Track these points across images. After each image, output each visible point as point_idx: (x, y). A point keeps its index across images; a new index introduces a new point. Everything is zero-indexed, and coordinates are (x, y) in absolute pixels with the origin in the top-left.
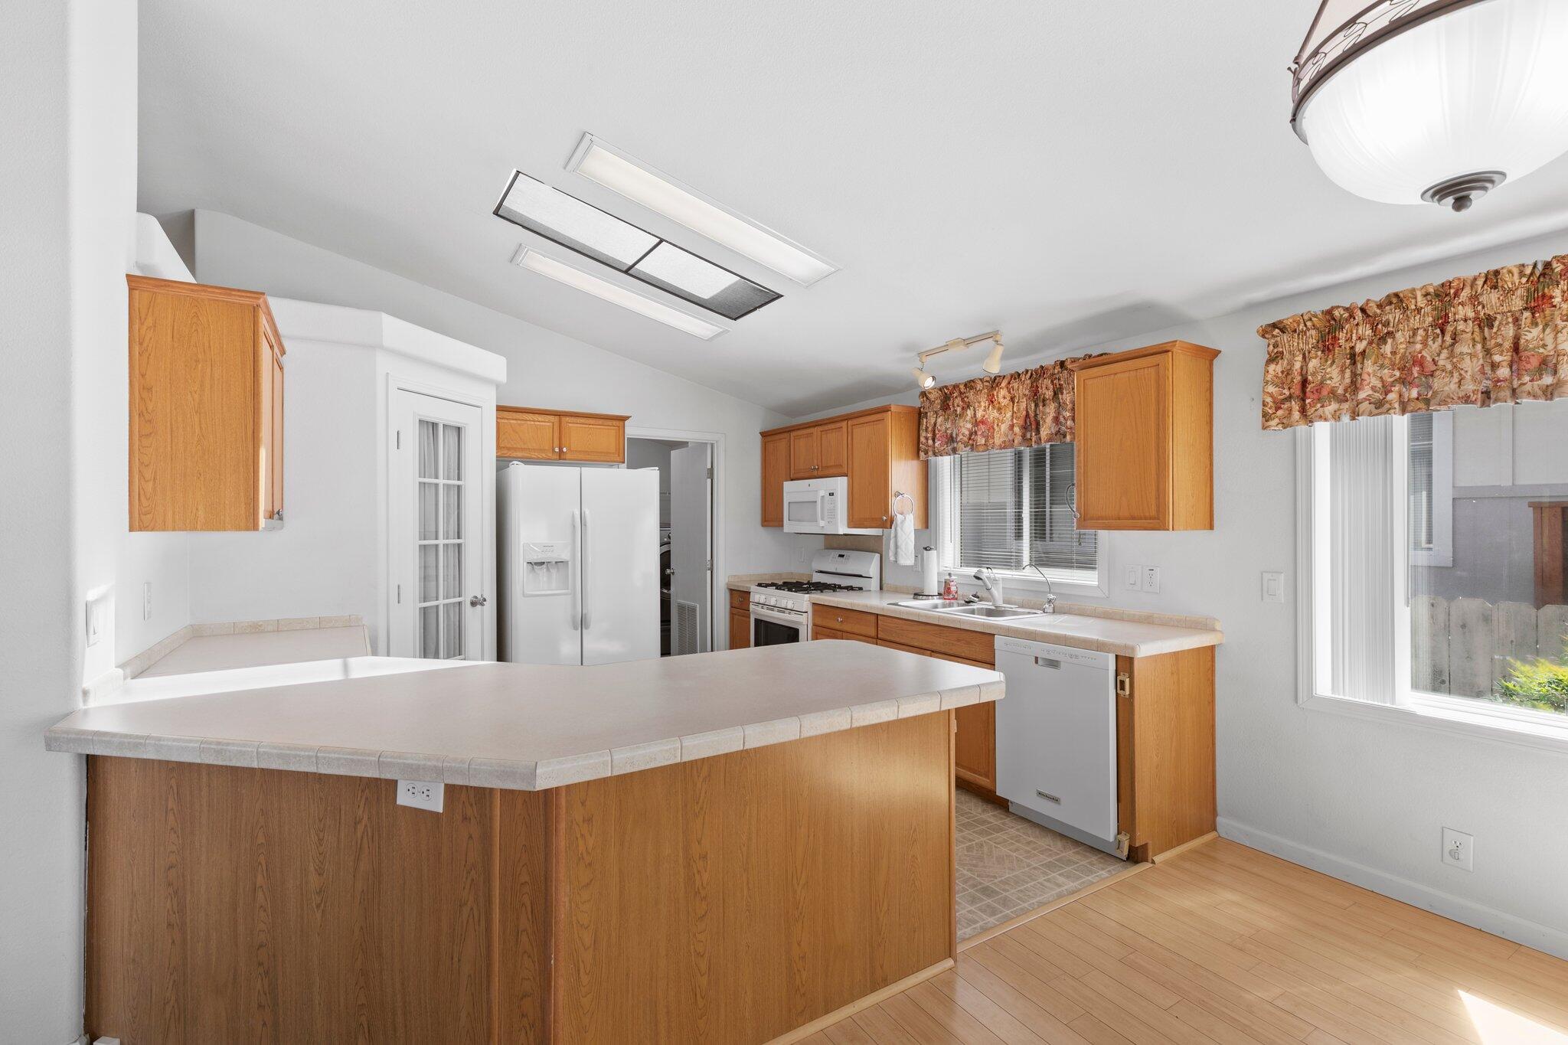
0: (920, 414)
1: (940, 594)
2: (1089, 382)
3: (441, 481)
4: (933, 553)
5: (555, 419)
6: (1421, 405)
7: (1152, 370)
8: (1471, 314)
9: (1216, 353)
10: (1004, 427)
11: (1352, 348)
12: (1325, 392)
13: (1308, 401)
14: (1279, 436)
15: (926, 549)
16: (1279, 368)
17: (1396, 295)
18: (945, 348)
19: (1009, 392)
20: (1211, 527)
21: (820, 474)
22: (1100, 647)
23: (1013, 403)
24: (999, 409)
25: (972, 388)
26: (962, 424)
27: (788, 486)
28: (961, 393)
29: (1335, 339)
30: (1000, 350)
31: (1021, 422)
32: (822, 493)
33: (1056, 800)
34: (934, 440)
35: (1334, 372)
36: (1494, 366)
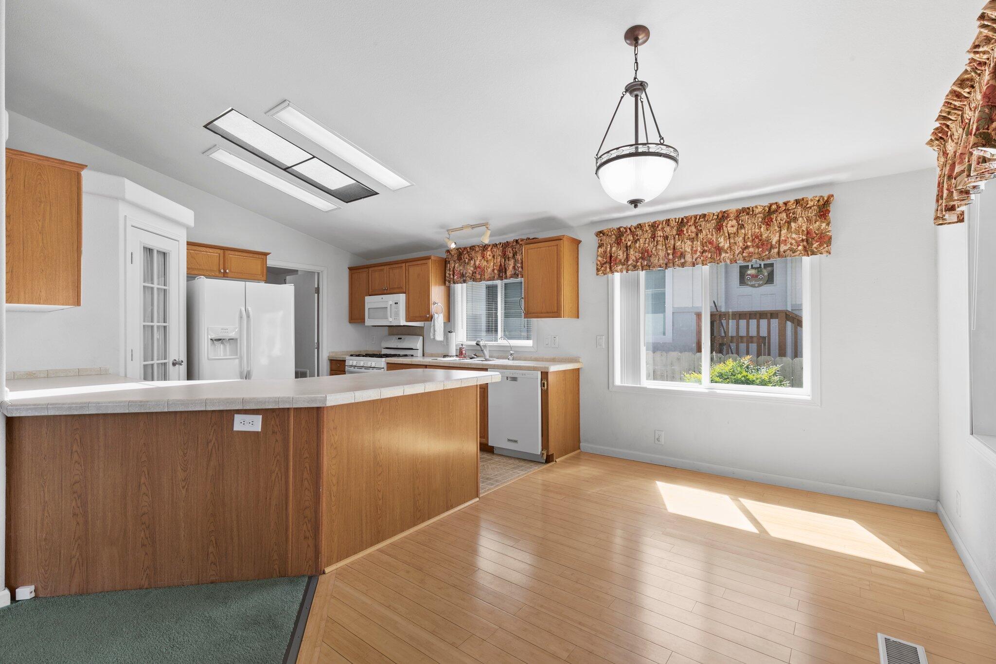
0: (445, 262)
1: (456, 356)
2: (529, 251)
3: (155, 286)
4: (453, 334)
5: (221, 252)
6: (648, 268)
7: (555, 247)
8: (662, 235)
9: (580, 242)
10: (490, 270)
11: (627, 244)
12: (617, 261)
13: (612, 264)
14: (602, 278)
15: (449, 332)
16: (602, 250)
17: (640, 224)
18: (462, 228)
19: (492, 253)
20: (578, 318)
21: (388, 292)
22: (535, 369)
23: (494, 258)
24: (487, 261)
25: (473, 250)
26: (468, 268)
27: (368, 299)
28: (468, 252)
29: (621, 240)
30: (489, 232)
31: (498, 268)
32: (391, 303)
33: (516, 441)
34: (453, 276)
35: (621, 253)
36: (668, 254)
